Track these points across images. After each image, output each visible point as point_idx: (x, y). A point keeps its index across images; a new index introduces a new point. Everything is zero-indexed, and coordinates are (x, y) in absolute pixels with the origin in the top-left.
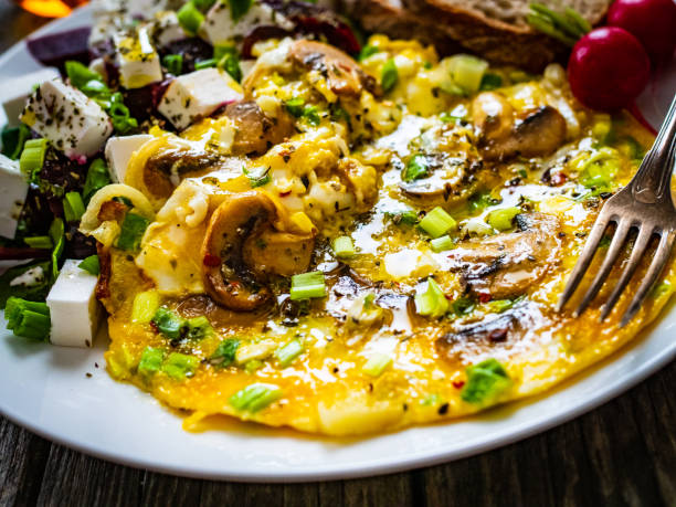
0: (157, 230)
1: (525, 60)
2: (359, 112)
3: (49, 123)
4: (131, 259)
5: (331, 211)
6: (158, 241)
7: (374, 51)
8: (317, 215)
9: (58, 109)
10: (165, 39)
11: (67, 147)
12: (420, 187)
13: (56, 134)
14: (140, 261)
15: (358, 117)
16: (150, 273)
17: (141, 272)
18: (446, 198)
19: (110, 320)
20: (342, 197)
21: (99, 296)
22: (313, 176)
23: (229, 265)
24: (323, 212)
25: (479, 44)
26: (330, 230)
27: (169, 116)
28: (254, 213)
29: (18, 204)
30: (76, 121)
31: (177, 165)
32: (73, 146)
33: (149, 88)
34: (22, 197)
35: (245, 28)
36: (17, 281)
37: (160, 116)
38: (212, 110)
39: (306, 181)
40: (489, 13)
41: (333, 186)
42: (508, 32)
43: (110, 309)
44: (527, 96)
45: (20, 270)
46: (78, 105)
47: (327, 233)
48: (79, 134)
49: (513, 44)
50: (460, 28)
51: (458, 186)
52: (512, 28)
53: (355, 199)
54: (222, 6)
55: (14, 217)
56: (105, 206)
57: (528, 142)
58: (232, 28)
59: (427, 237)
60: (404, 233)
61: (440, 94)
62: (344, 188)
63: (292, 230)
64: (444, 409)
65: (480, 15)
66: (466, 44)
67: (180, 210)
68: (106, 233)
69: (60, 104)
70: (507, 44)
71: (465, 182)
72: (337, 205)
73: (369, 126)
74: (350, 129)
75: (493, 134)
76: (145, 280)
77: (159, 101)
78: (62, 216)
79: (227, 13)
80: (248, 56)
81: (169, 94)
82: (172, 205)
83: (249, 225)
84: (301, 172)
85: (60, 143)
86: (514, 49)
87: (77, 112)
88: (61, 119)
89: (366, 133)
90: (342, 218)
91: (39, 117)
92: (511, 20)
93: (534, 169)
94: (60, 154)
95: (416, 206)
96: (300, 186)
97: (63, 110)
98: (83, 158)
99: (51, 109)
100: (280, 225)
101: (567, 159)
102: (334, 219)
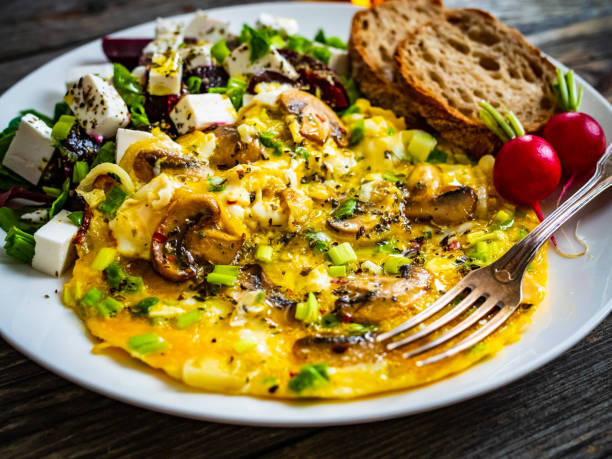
0: (131, 205)
1: (471, 146)
2: (320, 155)
3: (82, 106)
4: (107, 221)
5: (265, 224)
6: (128, 213)
7: (357, 111)
8: (253, 224)
9: (90, 97)
10: (195, 63)
11: (89, 126)
12: (340, 225)
13: (84, 115)
14: (112, 224)
15: (317, 159)
16: (116, 235)
17: (110, 232)
18: (357, 238)
19: (77, 262)
20: (276, 216)
21: (76, 241)
22: (259, 195)
23: (173, 244)
24: (259, 224)
25: (437, 125)
26: (261, 238)
27: (176, 122)
28: (203, 211)
29: (45, 160)
30: (100, 109)
31: (160, 161)
32: (93, 127)
33: (166, 97)
34: (49, 156)
35: (258, 69)
36: (27, 216)
37: (169, 121)
38: (207, 126)
39: (253, 199)
40: (451, 103)
41: (272, 206)
42: (461, 121)
43: (80, 254)
44: (457, 175)
45: (31, 209)
46: (105, 98)
47: (258, 241)
48: (99, 119)
49: (464, 131)
51: (371, 230)
52: (466, 119)
53: (287, 220)
54: (245, 48)
55: (40, 169)
56: (100, 177)
57: (441, 211)
58: (248, 66)
59: (330, 263)
60: (314, 255)
62: (280, 209)
63: (228, 230)
64: (273, 389)
65: (444, 102)
66: (430, 122)
67: (151, 195)
68: (94, 198)
69: (93, 92)
70: (459, 130)
71: (377, 228)
72: (270, 221)
73: (324, 168)
74: (306, 167)
75: (418, 198)
76: (111, 239)
77: (172, 109)
78: (71, 176)
79: (247, 54)
80: (252, 91)
81: (179, 106)
82: (148, 190)
83: (196, 218)
84: (252, 189)
85: (85, 122)
86: (464, 136)
87: (102, 102)
88: (91, 105)
89: (322, 173)
90: (273, 231)
91: (77, 100)
92: (467, 112)
93: (438, 233)
94: (83, 130)
95: (333, 238)
96: (248, 200)
97: (93, 99)
98: (101, 138)
99: (86, 96)
100: (220, 224)
101: (467, 232)
102: (266, 231)
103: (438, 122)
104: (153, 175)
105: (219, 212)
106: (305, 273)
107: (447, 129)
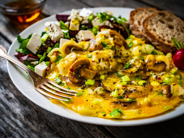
0: (63, 60)
1: (165, 51)
2: (119, 50)
3: (51, 32)
4: (56, 65)
5: (103, 69)
6: (62, 63)
8: (99, 68)
10: (83, 22)
13: (51, 34)
14: (58, 66)
15: (119, 51)
17: (57, 68)
18: (130, 74)
20: (106, 66)
21: (46, 70)
22: (102, 60)
23: (75, 72)
24: (101, 68)
25: (155, 44)
26: (101, 73)
27: (77, 38)
28: (85, 63)
29: (38, 47)
30: (56, 33)
31: (73, 48)
32: (53, 38)
33: (75, 31)
34: (40, 45)
36: (32, 63)
37: (75, 38)
38: (86, 40)
39: (100, 60)
40: (160, 38)
41: (105, 63)
43: (48, 74)
44: (160, 57)
45: (34, 61)
47: (100, 73)
49: (163, 46)
50: (152, 39)
51: (134, 73)
53: (109, 68)
55: (37, 49)
56: (55, 52)
57: (155, 68)
60: (117, 79)
61: (141, 52)
62: (108, 65)
63: (92, 69)
64: (105, 115)
66: (153, 43)
67: (69, 58)
68: (53, 58)
71: (136, 72)
72: (105, 68)
73: (121, 54)
74: (116, 53)
76: (57, 70)
77: (76, 34)
78: (46, 52)
80: (100, 31)
81: (79, 33)
83: (83, 65)
84: (99, 58)
85: (51, 37)
86: (163, 47)
88: (53, 32)
89: (120, 55)
90: (105, 71)
91: (49, 30)
94: (50, 39)
95: (123, 74)
96: (98, 61)
98: (55, 42)
99: (52, 29)
100: (90, 68)
101: (163, 75)
102: (103, 71)
104: (70, 52)
105: (90, 64)
106: (114, 83)
107: (158, 45)
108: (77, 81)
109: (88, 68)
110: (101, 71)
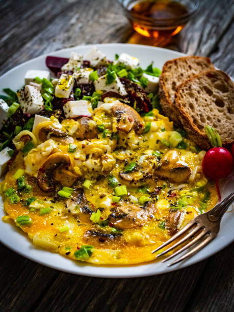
0: (34, 152)
2: (126, 138)
3: (23, 99)
4: (23, 156)
5: (91, 170)
6: (32, 155)
8: (85, 169)
9: (27, 97)
11: (24, 110)
12: (124, 176)
13: (24, 104)
14: (25, 158)
15: (124, 140)
16: (26, 164)
17: (24, 162)
18: (130, 183)
19: (8, 173)
20: (96, 168)
21: (9, 163)
22: (91, 156)
23: (47, 174)
24: (88, 170)
26: (88, 176)
27: (65, 112)
28: (63, 161)
29: (4, 121)
30: (30, 103)
31: (50, 133)
32: (26, 111)
33: (62, 99)
34: (6, 120)
35: (108, 89)
37: (62, 110)
39: (87, 157)
40: (195, 121)
41: (95, 162)
42: (196, 132)
43: (10, 169)
46: (33, 99)
47: (86, 176)
48: (29, 108)
49: (198, 136)
50: (185, 121)
51: (138, 181)
52: (199, 131)
53: (101, 170)
54: (104, 78)
55: (2, 124)
56: (24, 136)
57: (173, 176)
58: (104, 87)
59: (114, 194)
60: (109, 189)
61: (159, 143)
62: (99, 164)
63: (73, 171)
64: (68, 254)
65: (191, 120)
67: (43, 149)
68: (19, 145)
69: (28, 95)
70: (196, 135)
71: (141, 180)
72: (93, 169)
73: (127, 144)
74: (118, 143)
75: (164, 168)
76: (24, 167)
79: (105, 81)
81: (67, 104)
82: (42, 146)
83: (59, 164)
84: (87, 153)
85: (23, 108)
86: (197, 138)
87: (31, 100)
88: (27, 100)
89: (125, 146)
90: (94, 173)
91: (21, 96)
92: (201, 127)
93: (169, 187)
94: (22, 111)
95: (120, 181)
96: (84, 157)
97: (28, 98)
98: (29, 115)
99: (25, 95)
100: (70, 168)
101: (181, 189)
102: (91, 173)
103: (188, 129)
104: (46, 139)
105: (70, 163)
106: (102, 197)
107: (191, 133)
108: (47, 188)
109: (67, 169)
110: (89, 172)
